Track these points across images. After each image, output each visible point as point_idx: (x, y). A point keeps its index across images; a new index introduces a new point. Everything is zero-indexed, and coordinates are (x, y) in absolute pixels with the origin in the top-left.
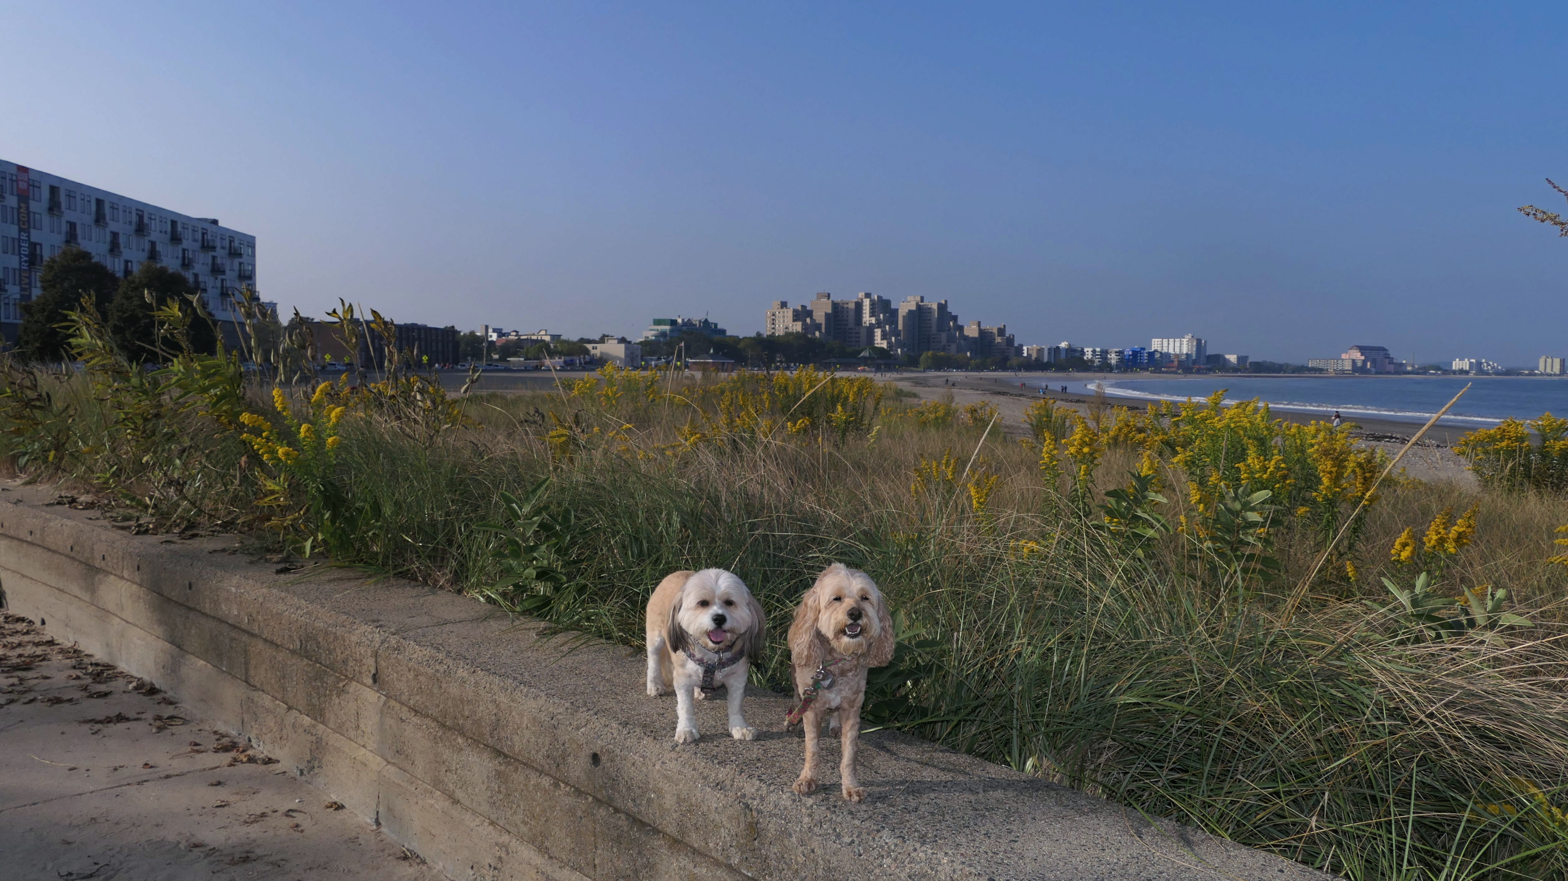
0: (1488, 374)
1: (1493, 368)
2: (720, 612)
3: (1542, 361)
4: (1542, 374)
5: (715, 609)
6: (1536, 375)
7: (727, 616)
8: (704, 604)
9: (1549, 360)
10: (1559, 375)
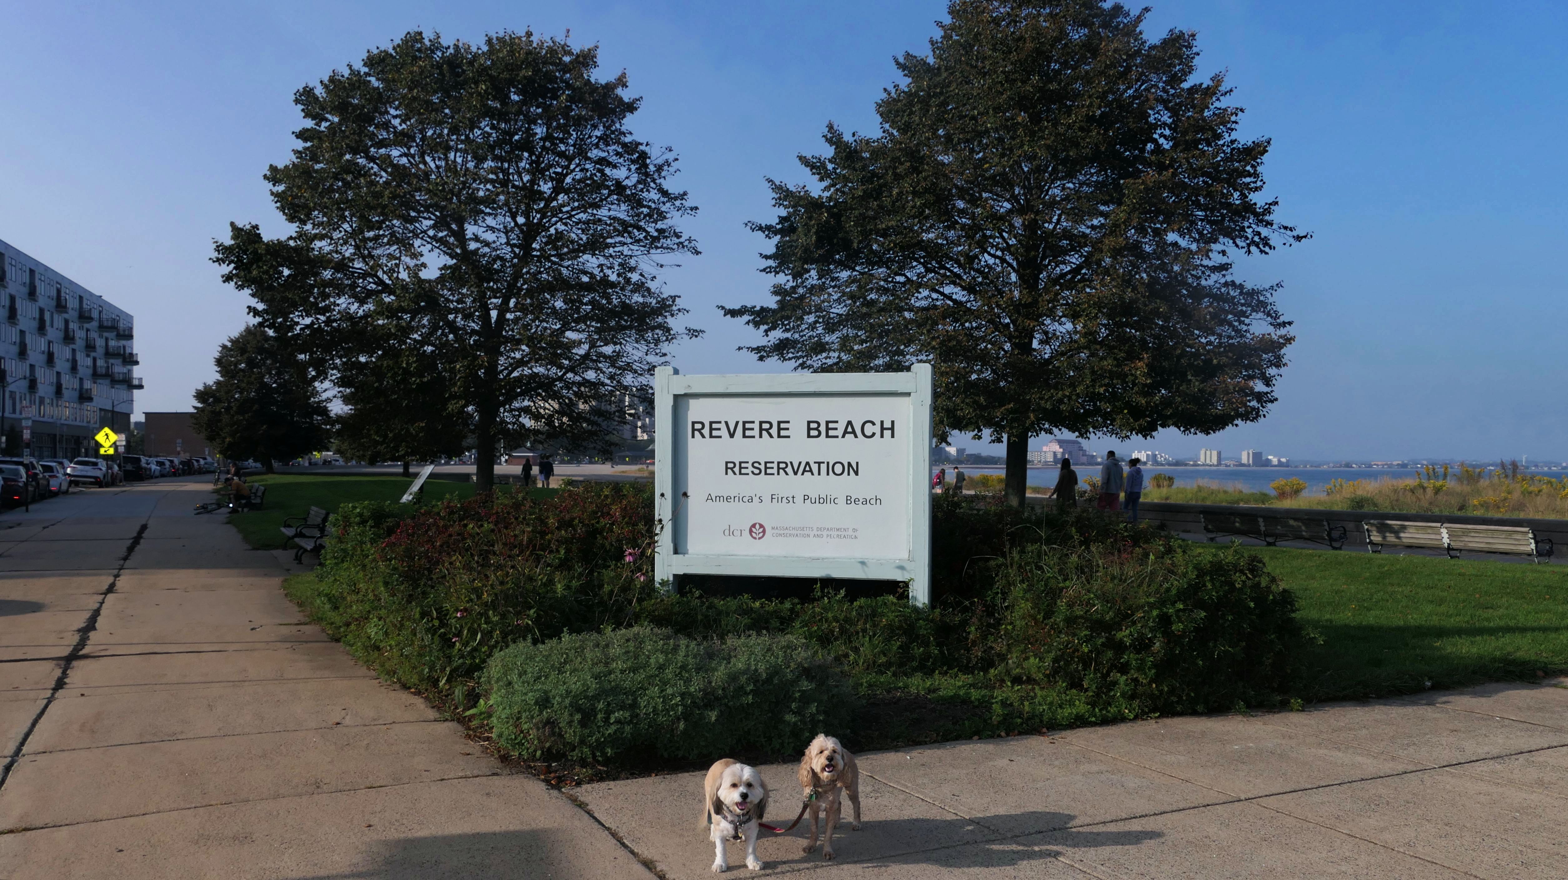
0: (1162, 465)
1: (1165, 459)
2: (745, 791)
3: (1202, 452)
4: (1203, 465)
5: (742, 789)
6: (1199, 465)
7: (749, 794)
8: (734, 785)
9: (1208, 453)
10: (1217, 466)
